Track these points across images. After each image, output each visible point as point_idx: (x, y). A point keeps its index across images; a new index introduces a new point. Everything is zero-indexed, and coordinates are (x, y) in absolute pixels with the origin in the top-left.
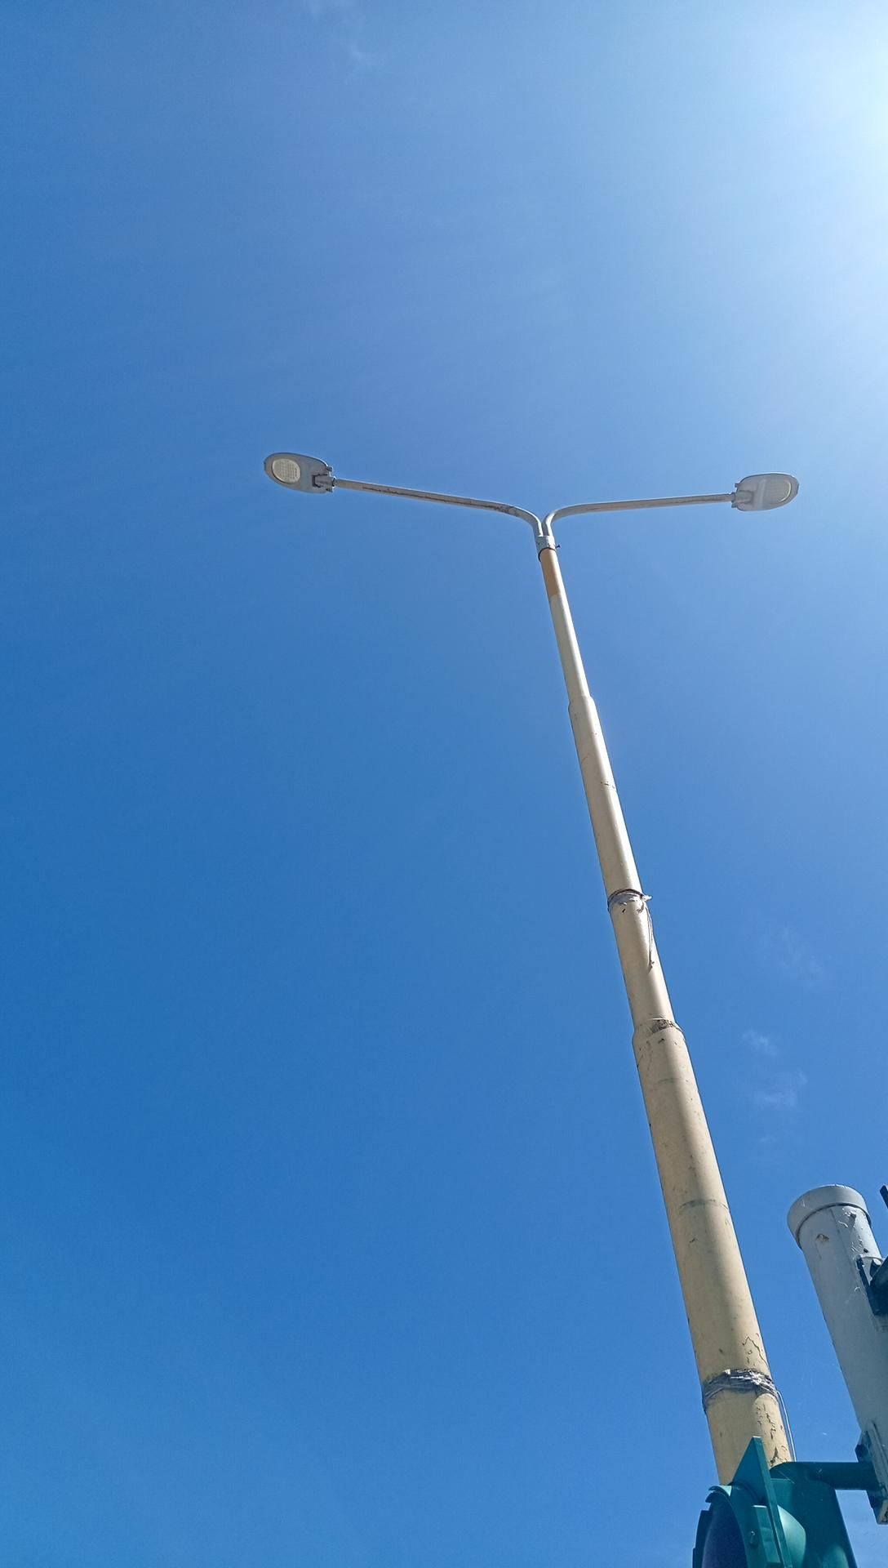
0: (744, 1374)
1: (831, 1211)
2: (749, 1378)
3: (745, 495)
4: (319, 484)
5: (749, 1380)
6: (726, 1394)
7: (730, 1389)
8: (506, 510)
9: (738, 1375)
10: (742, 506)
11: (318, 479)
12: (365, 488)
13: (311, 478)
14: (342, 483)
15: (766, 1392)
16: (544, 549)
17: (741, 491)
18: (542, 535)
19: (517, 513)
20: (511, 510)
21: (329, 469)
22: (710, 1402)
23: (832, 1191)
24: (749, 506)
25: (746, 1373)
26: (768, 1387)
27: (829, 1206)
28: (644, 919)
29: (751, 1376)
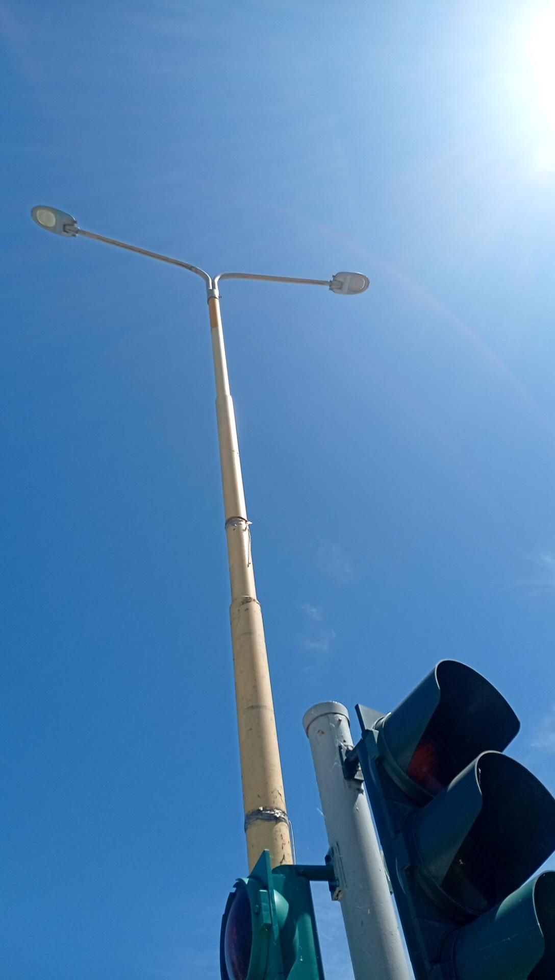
0: (270, 810)
1: (328, 717)
2: (273, 813)
3: (338, 283)
4: (67, 231)
5: (272, 814)
6: (259, 821)
7: (262, 819)
8: (190, 268)
9: (267, 811)
10: (336, 290)
11: (67, 227)
12: (99, 238)
13: (62, 226)
14: (84, 233)
15: (281, 821)
16: (211, 297)
17: (335, 280)
18: (211, 288)
19: (197, 271)
20: (193, 269)
21: (75, 222)
22: (249, 826)
23: (330, 705)
24: (339, 291)
25: (272, 810)
26: (283, 818)
27: (326, 714)
28: (246, 536)
29: (274, 812)
